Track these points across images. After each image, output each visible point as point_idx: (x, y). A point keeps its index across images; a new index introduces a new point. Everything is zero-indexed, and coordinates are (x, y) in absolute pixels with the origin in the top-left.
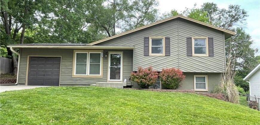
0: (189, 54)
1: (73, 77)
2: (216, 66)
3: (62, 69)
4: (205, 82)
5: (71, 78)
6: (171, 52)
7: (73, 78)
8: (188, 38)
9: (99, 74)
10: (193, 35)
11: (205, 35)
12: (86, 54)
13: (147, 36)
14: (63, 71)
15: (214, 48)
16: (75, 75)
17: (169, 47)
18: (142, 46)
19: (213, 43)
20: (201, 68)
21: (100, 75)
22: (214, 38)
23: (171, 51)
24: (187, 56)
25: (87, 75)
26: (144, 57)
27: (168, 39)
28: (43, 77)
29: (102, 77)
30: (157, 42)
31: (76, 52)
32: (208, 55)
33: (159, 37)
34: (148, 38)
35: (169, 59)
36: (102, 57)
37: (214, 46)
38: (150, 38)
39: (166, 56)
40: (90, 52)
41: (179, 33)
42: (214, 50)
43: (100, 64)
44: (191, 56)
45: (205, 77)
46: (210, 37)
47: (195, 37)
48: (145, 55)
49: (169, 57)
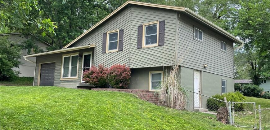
0: (140, 47)
1: (61, 80)
4: (161, 80)
5: (59, 81)
6: (123, 46)
8: (139, 27)
9: (76, 76)
10: (144, 22)
11: (156, 19)
12: (70, 57)
13: (105, 32)
14: (56, 75)
15: (165, 34)
16: (62, 78)
18: (101, 43)
19: (164, 27)
23: (124, 44)
24: (137, 49)
25: (69, 77)
27: (122, 31)
28: (47, 81)
29: (77, 79)
31: (64, 57)
32: (158, 45)
33: (115, 31)
35: (122, 54)
37: (165, 31)
38: (107, 33)
40: (72, 56)
41: (132, 22)
42: (165, 36)
43: (77, 67)
45: (161, 74)
46: (161, 20)
47: (145, 24)
48: (102, 53)
49: (122, 51)
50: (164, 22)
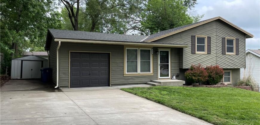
0: (224, 53)
2: (241, 63)
3: (112, 67)
4: (230, 76)
5: (123, 77)
6: (211, 50)
7: (125, 77)
8: (223, 38)
9: (150, 71)
10: (226, 36)
11: (234, 36)
12: (137, 50)
13: (194, 35)
14: (114, 69)
15: (239, 47)
16: (126, 73)
17: (210, 46)
18: (190, 44)
19: (238, 43)
20: (230, 65)
21: (151, 73)
22: (239, 39)
24: (222, 54)
25: (138, 73)
26: (191, 54)
27: (209, 38)
28: (89, 76)
29: (153, 75)
30: (201, 40)
31: (126, 48)
32: (235, 54)
33: (203, 36)
34: (195, 36)
35: (210, 56)
36: (152, 54)
37: (239, 46)
38: (196, 36)
39: (208, 54)
41: (217, 33)
42: (239, 49)
43: (150, 62)
44: (225, 54)
45: (229, 72)
46: (237, 38)
47: (227, 38)
48: (192, 53)
49: (210, 55)
50: (238, 39)
